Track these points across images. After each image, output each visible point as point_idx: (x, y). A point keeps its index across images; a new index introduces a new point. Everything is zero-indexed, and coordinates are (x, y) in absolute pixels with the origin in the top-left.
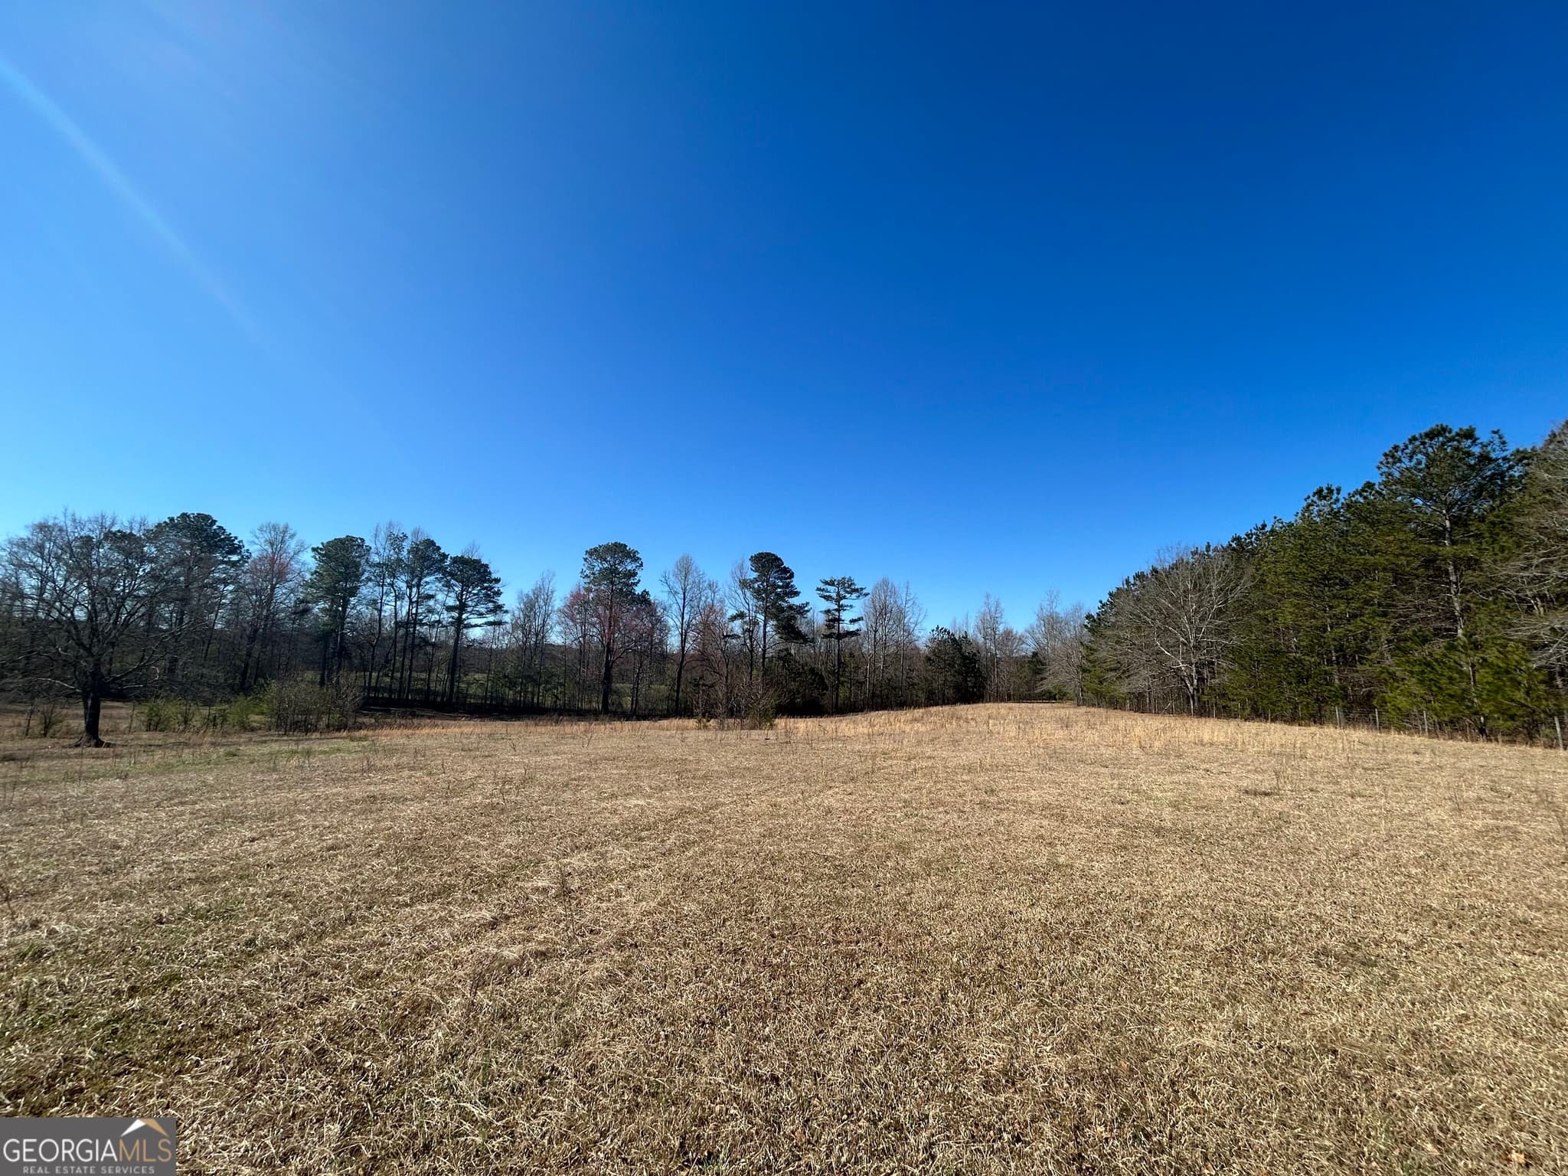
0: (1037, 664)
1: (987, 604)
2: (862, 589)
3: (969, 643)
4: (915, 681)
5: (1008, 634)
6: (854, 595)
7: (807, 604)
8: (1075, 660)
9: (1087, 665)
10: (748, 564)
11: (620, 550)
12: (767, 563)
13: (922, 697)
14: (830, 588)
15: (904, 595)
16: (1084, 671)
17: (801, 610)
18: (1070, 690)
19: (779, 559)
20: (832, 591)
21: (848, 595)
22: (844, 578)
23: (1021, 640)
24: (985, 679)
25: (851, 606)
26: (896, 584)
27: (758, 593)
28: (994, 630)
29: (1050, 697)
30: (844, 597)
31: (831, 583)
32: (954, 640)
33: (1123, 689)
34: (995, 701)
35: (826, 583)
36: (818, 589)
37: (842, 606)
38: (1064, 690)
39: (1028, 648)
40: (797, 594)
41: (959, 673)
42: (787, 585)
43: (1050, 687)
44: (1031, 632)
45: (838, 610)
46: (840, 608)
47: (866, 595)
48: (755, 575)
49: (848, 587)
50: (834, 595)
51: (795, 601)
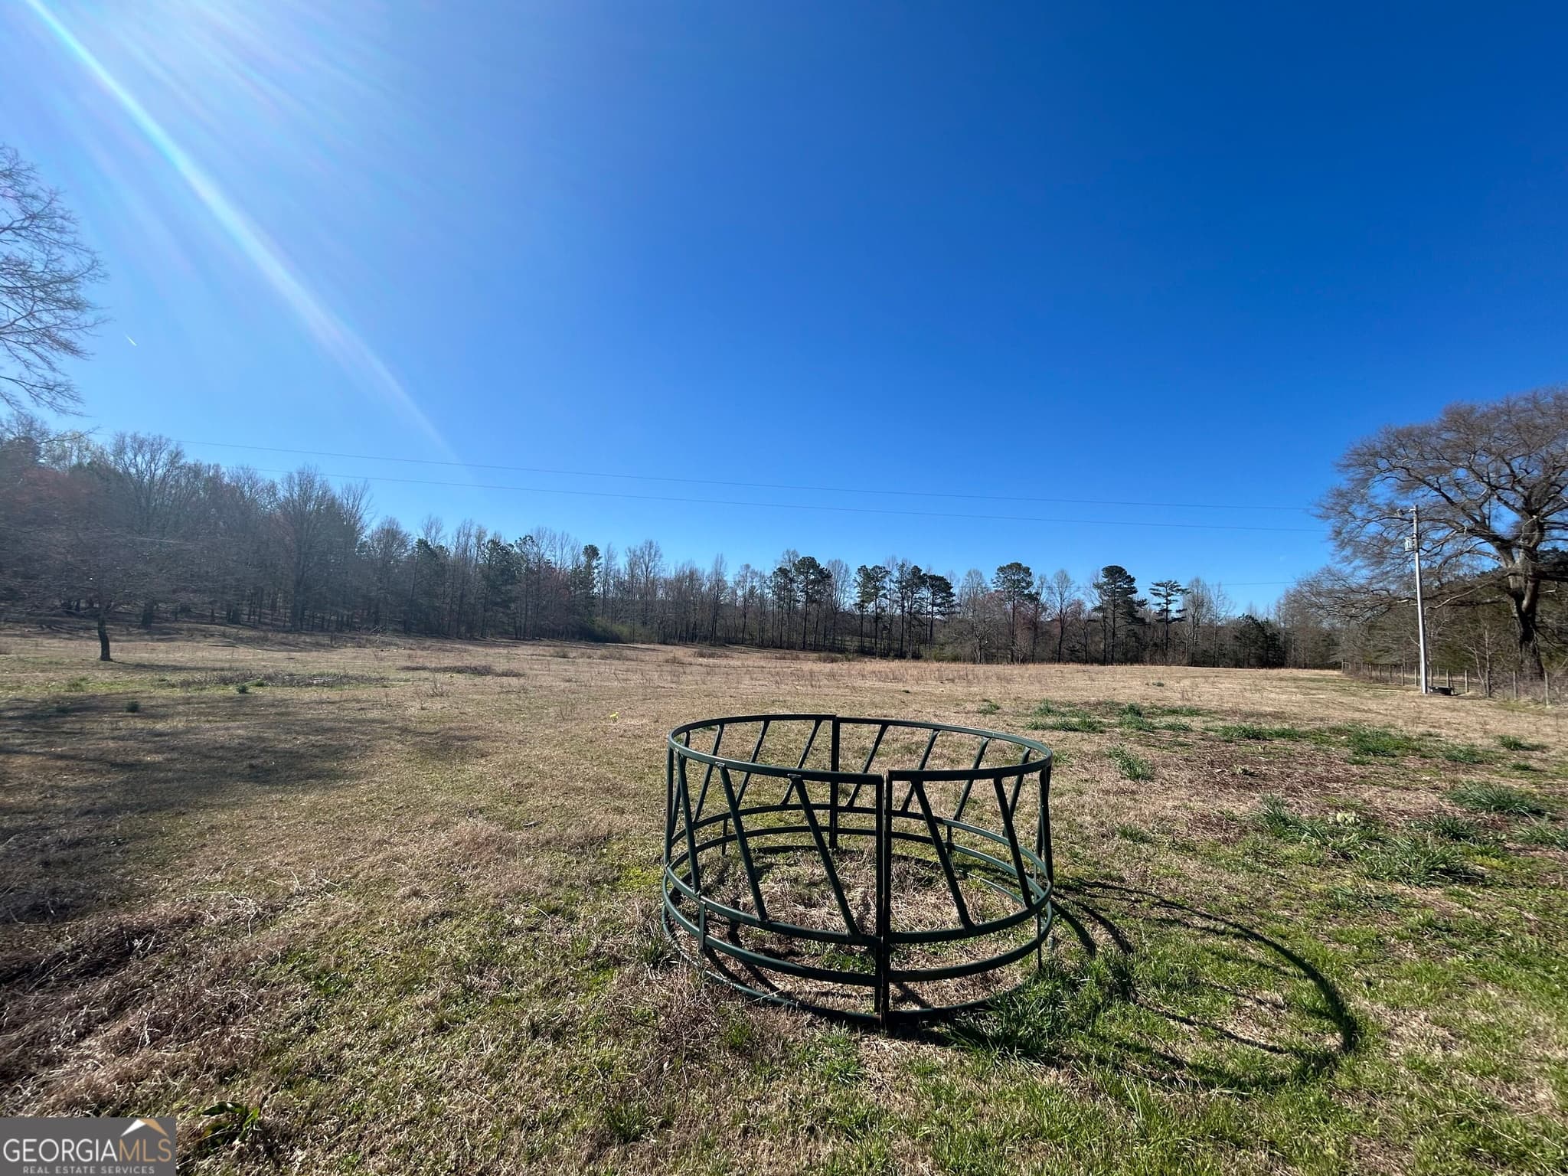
2: (1185, 589)
3: (1271, 626)
6: (1179, 593)
7: (1146, 600)
10: (1101, 573)
11: (1017, 567)
12: (1115, 573)
13: (1234, 662)
14: (1160, 588)
17: (1142, 603)
19: (1125, 570)
20: (1162, 590)
21: (1174, 594)
22: (1170, 582)
24: (1285, 653)
25: (1177, 601)
26: (1207, 582)
27: (1106, 593)
30: (1172, 595)
31: (1162, 585)
32: (1258, 625)
35: (1158, 585)
36: (1152, 589)
37: (1170, 601)
40: (1136, 592)
41: (1262, 648)
42: (1131, 587)
45: (1167, 604)
46: (1168, 602)
47: (1188, 593)
48: (1106, 580)
49: (1172, 587)
50: (1164, 593)
51: (1135, 597)
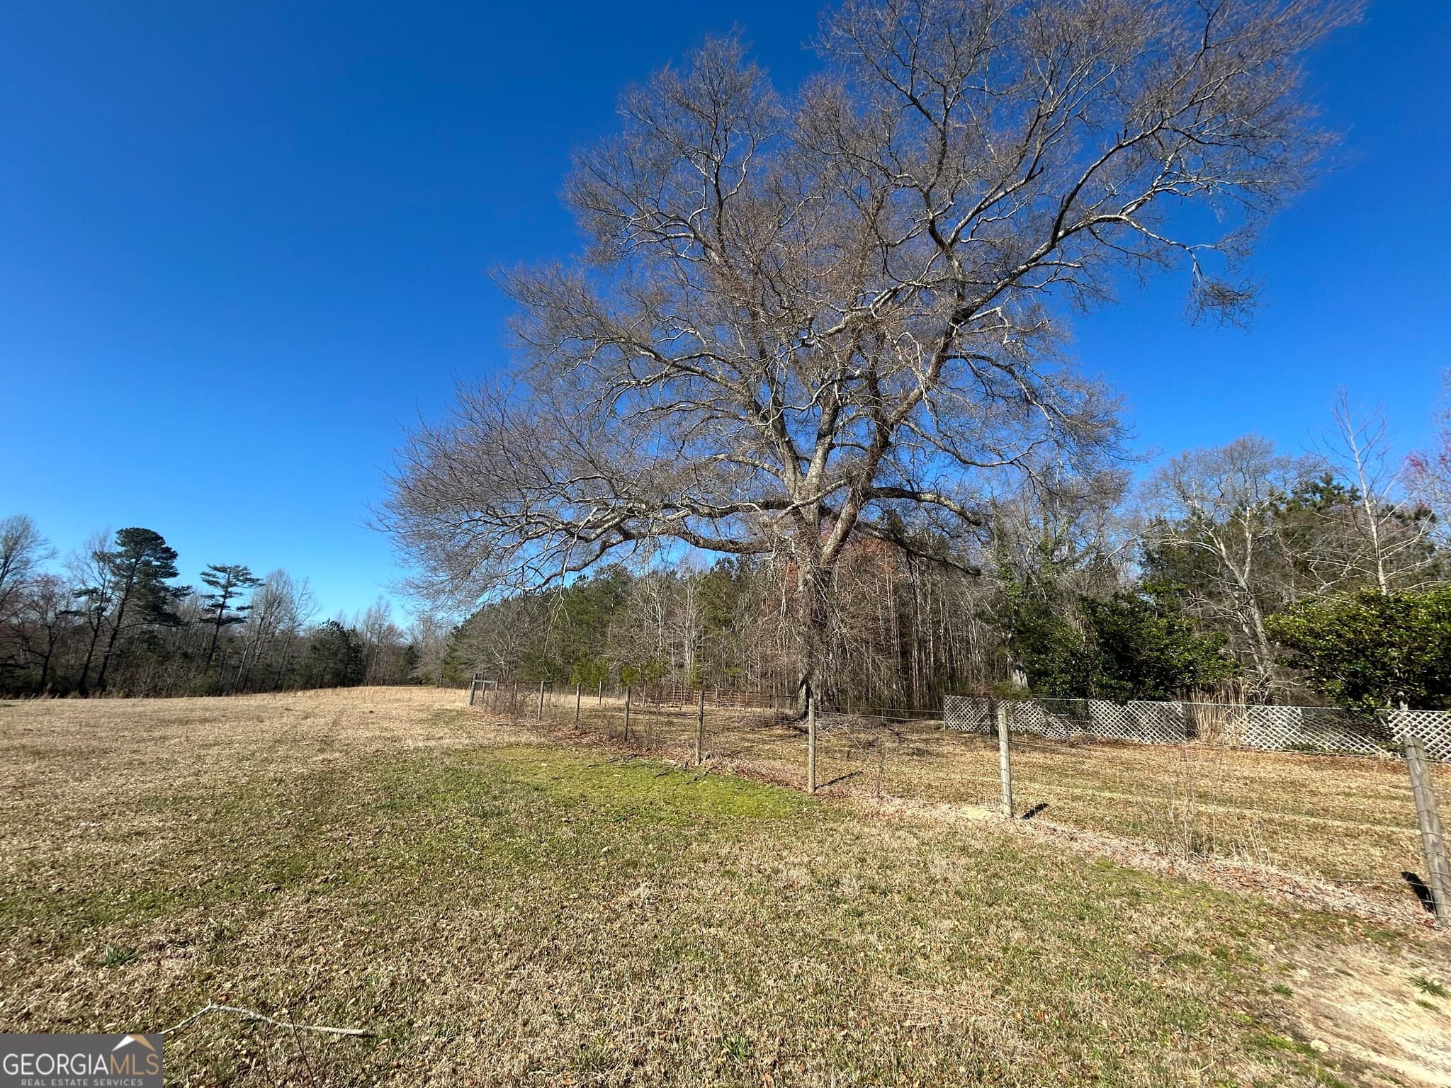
0: (411, 655)
1: (378, 604)
2: (258, 580)
3: (356, 635)
4: (296, 667)
5: (391, 629)
6: (248, 583)
7: (189, 587)
8: (442, 655)
9: (449, 660)
10: (114, 536)
12: (142, 540)
14: (219, 574)
15: (301, 589)
16: (446, 663)
17: (180, 593)
18: (433, 676)
19: (162, 538)
20: (222, 578)
21: (240, 584)
22: (238, 567)
23: (401, 635)
24: (365, 667)
25: (241, 594)
26: (293, 578)
27: (117, 570)
28: (380, 626)
29: (418, 682)
30: (235, 585)
31: (223, 570)
32: (343, 633)
33: (467, 675)
34: (373, 684)
35: (216, 569)
36: (203, 574)
37: (231, 593)
38: (430, 676)
39: (407, 641)
40: (175, 575)
41: (341, 660)
42: (166, 566)
43: (420, 674)
44: (412, 630)
45: (225, 597)
46: (228, 595)
47: (261, 585)
48: (121, 549)
49: (241, 575)
50: (223, 582)
51: (170, 582)
